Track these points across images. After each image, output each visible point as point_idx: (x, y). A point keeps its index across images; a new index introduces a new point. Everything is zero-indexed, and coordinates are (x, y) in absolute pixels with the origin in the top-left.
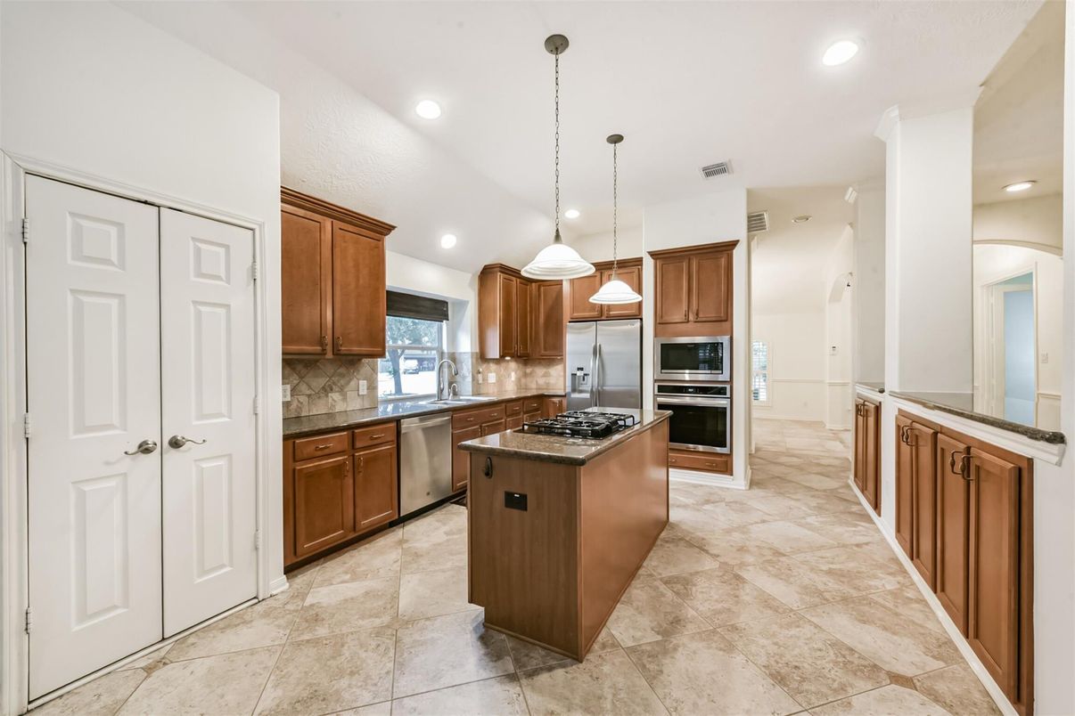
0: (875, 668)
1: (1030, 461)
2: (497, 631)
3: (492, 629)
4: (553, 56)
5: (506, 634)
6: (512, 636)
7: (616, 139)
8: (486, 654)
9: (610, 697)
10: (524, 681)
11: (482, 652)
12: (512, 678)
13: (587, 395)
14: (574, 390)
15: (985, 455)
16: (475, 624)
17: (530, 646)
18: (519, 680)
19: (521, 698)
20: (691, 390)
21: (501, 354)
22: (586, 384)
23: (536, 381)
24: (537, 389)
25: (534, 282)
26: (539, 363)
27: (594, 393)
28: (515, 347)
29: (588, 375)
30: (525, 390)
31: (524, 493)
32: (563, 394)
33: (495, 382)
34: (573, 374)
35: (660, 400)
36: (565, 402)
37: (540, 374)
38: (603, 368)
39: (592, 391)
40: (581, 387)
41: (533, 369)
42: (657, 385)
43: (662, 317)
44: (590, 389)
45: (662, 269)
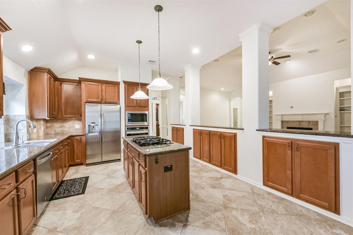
1: (236, 134)
2: (162, 220)
3: (159, 222)
4: (158, 12)
5: (165, 219)
6: (167, 218)
7: (139, 42)
8: (170, 228)
9: (204, 210)
10: (188, 223)
11: (168, 228)
12: (185, 226)
13: (97, 134)
14: (89, 132)
15: (227, 134)
16: (152, 225)
17: (175, 216)
18: (187, 225)
19: (194, 227)
20: (138, 128)
21: (48, 117)
22: (95, 129)
23: (55, 130)
24: (55, 134)
25: (58, 81)
26: (56, 121)
27: (101, 132)
28: (53, 113)
29: (97, 125)
30: (47, 135)
31: (171, 165)
32: (83, 134)
33: (36, 132)
34: (89, 125)
35: (128, 133)
36: (83, 138)
37: (57, 126)
38: (104, 122)
39: (100, 132)
40: (94, 130)
41: (52, 124)
42: (126, 127)
43: (128, 104)
44: (99, 131)
45: (127, 88)
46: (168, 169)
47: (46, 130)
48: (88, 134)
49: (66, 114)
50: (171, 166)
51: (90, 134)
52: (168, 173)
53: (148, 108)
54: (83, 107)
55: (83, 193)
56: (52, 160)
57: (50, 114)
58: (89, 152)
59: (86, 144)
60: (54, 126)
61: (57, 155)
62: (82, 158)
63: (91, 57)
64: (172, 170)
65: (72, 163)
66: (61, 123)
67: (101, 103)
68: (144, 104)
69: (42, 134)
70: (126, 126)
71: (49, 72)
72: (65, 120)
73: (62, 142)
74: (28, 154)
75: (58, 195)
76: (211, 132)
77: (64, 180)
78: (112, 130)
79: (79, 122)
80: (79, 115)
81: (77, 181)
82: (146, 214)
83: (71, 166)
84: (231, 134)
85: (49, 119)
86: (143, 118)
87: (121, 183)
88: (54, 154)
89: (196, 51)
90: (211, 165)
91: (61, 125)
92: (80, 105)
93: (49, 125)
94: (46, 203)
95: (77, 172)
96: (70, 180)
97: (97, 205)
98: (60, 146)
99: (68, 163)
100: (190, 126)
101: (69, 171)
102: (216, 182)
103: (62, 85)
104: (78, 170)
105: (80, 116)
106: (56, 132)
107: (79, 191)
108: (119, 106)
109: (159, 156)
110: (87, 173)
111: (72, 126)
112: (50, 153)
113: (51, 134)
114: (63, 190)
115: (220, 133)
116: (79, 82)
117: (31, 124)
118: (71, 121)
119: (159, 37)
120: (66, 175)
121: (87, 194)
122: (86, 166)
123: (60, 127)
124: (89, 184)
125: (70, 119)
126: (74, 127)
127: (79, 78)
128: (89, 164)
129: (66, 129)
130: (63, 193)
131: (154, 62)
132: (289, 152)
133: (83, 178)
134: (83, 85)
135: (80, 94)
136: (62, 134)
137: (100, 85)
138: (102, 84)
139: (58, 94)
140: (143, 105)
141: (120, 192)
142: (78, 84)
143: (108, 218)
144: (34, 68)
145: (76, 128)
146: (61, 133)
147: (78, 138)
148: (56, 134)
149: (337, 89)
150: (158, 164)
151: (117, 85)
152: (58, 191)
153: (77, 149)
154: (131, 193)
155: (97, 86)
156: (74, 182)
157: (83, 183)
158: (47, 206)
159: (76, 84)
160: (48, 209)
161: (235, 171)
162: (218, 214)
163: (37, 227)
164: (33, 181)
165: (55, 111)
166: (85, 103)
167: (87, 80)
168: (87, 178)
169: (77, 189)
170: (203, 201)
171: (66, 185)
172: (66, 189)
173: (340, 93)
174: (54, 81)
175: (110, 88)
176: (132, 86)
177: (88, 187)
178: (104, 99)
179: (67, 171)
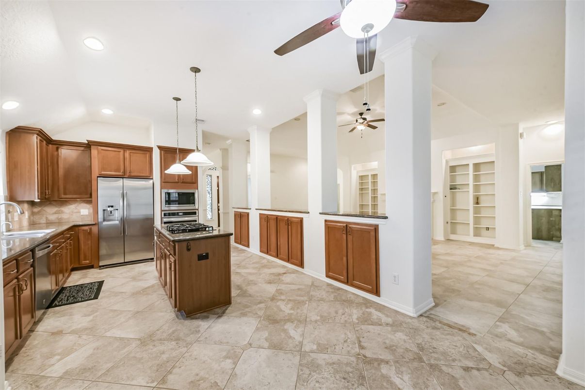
0: (279, 274)
1: (302, 218)
2: (195, 314)
3: (191, 316)
4: (194, 73)
5: (198, 313)
6: (202, 313)
7: (178, 99)
10: (224, 315)
11: (200, 320)
12: (220, 317)
13: (117, 222)
14: (104, 220)
15: (294, 219)
16: (182, 319)
17: (211, 310)
20: (181, 214)
21: (38, 199)
22: (113, 215)
23: (46, 218)
24: (47, 223)
25: (52, 144)
26: (50, 204)
27: (123, 221)
28: (45, 192)
29: (117, 210)
30: (33, 225)
31: (207, 252)
32: (94, 223)
33: (17, 220)
34: (104, 210)
35: (165, 220)
36: (95, 229)
37: (51, 212)
38: (128, 205)
39: (121, 219)
40: (111, 218)
41: (42, 209)
42: (163, 213)
43: (165, 179)
44: (119, 218)
45: (164, 156)
46: (201, 257)
47: (32, 218)
48: (102, 223)
49: (65, 194)
50: (207, 254)
51: (105, 223)
52: (203, 262)
53: (196, 184)
54: (94, 183)
55: (96, 297)
56: (51, 254)
57: (42, 193)
58: (103, 251)
59: (99, 238)
60: (46, 212)
61: (56, 250)
62: (92, 259)
63: (107, 112)
64: (208, 258)
65: (77, 266)
66: (57, 207)
67: (123, 178)
68: (192, 179)
69: (25, 223)
70: (162, 211)
71: (41, 133)
72: (63, 202)
73: (62, 233)
74: (7, 253)
75: (59, 302)
76: (279, 218)
77: (65, 286)
78: (141, 217)
79: (88, 206)
80: (87, 194)
81: (86, 287)
82: (176, 307)
83: (74, 269)
84: (297, 219)
85: (39, 200)
86: (188, 198)
87: (150, 285)
88: (54, 248)
89: (257, 112)
90: (278, 260)
91: (57, 211)
92: (89, 181)
93: (36, 210)
94: (42, 311)
95: (85, 277)
96: (74, 286)
97: (116, 307)
98: (60, 239)
99: (71, 266)
100: (256, 209)
101: (71, 276)
102: (276, 277)
103: (59, 150)
104: (87, 274)
105: (89, 196)
106: (49, 220)
107: (90, 296)
108: (151, 181)
109: (191, 242)
110: (100, 277)
111: (76, 211)
112: (48, 245)
113: (39, 224)
114: (65, 296)
115: (286, 219)
116: (88, 146)
117: (18, 208)
118: (75, 204)
119: (196, 104)
120: (68, 281)
121: (101, 298)
122: (100, 269)
123: (55, 213)
124: (103, 288)
125: (73, 200)
126: (80, 212)
127: (87, 140)
128: (103, 266)
129: (65, 216)
130: (66, 300)
131: (203, 121)
132: (345, 236)
133: (94, 282)
134: (94, 151)
135: (89, 164)
136: (60, 222)
137: (122, 151)
138: (124, 150)
139: (52, 163)
140: (189, 180)
141: (148, 294)
142: (85, 150)
143: (129, 318)
144: (16, 128)
145: (82, 214)
146: (57, 221)
147: (86, 228)
148: (49, 224)
149: (447, 162)
150: (191, 251)
151: (148, 151)
152: (58, 299)
153: (85, 246)
154: (162, 294)
155: (117, 153)
156: (82, 288)
157: (95, 288)
158: (44, 314)
159: (82, 148)
160: (46, 316)
161: (301, 264)
162: (262, 305)
163: (34, 332)
164: (31, 275)
165: (48, 190)
166: (98, 177)
167: (101, 144)
168: (101, 284)
169: (86, 295)
170: (250, 296)
171: (68, 291)
172: (70, 296)
173: (450, 166)
174: (46, 144)
175: (138, 157)
176: (171, 154)
177: (102, 292)
178: (128, 172)
179: (69, 276)
